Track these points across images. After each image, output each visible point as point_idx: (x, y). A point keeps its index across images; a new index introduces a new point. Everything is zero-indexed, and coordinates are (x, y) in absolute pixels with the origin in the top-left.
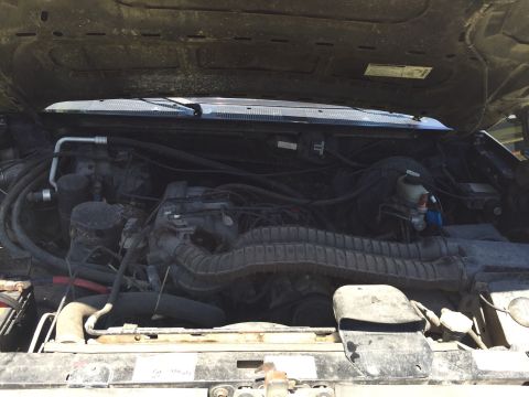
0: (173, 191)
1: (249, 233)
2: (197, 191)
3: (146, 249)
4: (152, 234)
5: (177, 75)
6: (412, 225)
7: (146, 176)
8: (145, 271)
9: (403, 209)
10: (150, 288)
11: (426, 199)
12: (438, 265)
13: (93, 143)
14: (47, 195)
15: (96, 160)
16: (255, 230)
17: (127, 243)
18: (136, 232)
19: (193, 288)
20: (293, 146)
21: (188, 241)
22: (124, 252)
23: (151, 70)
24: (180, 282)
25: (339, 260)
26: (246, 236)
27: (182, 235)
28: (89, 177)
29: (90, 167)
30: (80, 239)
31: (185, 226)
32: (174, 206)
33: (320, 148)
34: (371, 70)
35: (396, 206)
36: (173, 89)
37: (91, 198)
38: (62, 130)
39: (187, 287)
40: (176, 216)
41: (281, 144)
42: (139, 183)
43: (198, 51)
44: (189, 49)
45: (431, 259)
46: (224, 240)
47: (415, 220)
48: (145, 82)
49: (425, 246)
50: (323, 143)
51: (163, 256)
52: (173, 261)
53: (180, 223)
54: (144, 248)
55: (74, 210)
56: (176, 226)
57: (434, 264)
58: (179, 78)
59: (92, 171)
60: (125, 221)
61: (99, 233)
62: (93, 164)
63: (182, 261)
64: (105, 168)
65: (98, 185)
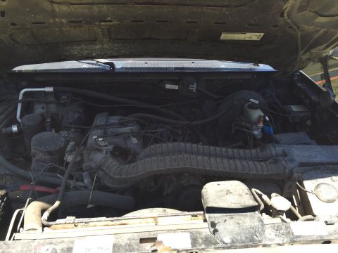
0: (99, 120)
1: (148, 148)
2: (114, 119)
3: (82, 161)
4: (85, 152)
5: (96, 44)
6: (254, 135)
7: (81, 110)
8: (82, 176)
9: (248, 125)
10: (86, 187)
11: (262, 119)
12: (270, 163)
13: (44, 92)
14: (15, 129)
15: (46, 103)
16: (152, 147)
17: (69, 158)
18: (75, 150)
19: (114, 186)
20: (176, 87)
21: (109, 155)
22: (68, 163)
23: (79, 42)
24: (105, 182)
25: (206, 164)
26: (146, 150)
27: (104, 152)
28: (42, 115)
29: (43, 108)
30: (37, 157)
31: (106, 146)
32: (99, 131)
33: (193, 88)
34: (224, 36)
35: (243, 123)
36: (94, 54)
37: (44, 130)
38: (24, 84)
39: (110, 185)
40: (100, 139)
41: (168, 86)
42: (76, 116)
43: (108, 30)
44: (102, 29)
45: (265, 160)
46: (132, 152)
47: (256, 132)
48: (76, 50)
49: (262, 150)
50: (195, 84)
51: (93, 165)
52: (99, 168)
53: (102, 144)
54: (80, 161)
55: (33, 138)
56: (100, 146)
57: (267, 163)
58: (98, 47)
59: (45, 110)
60: (66, 146)
61: (50, 153)
62: (45, 105)
63: (105, 169)
64: (53, 108)
65: (49, 120)
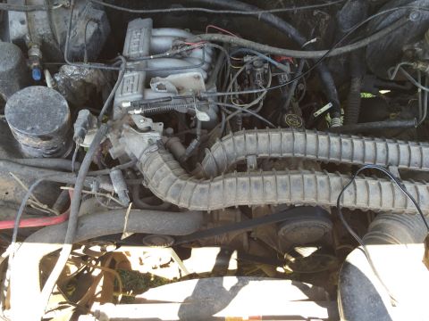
1: (230, 140)
2: (166, 37)
8: (109, 175)
18: (91, 127)
26: (226, 143)
29: (22, 22)
31: (149, 129)
40: (137, 112)
60: (73, 118)
62: (24, 16)
65: (36, 52)
